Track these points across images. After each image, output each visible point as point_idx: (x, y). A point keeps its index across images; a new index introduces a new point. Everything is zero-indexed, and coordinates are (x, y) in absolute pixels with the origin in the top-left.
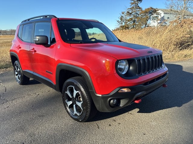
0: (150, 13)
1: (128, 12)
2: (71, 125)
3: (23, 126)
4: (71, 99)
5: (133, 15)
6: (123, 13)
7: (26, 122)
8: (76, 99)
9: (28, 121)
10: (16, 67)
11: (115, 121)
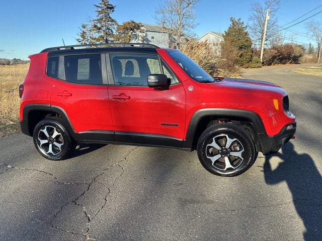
0: (132, 29)
1: (95, 26)
5: (104, 31)
6: (84, 27)
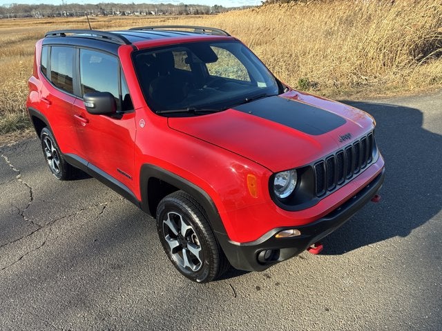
2: (180, 288)
3: (82, 293)
4: (177, 236)
7: (87, 283)
8: (186, 239)
9: (91, 280)
10: (46, 141)
11: (269, 277)
